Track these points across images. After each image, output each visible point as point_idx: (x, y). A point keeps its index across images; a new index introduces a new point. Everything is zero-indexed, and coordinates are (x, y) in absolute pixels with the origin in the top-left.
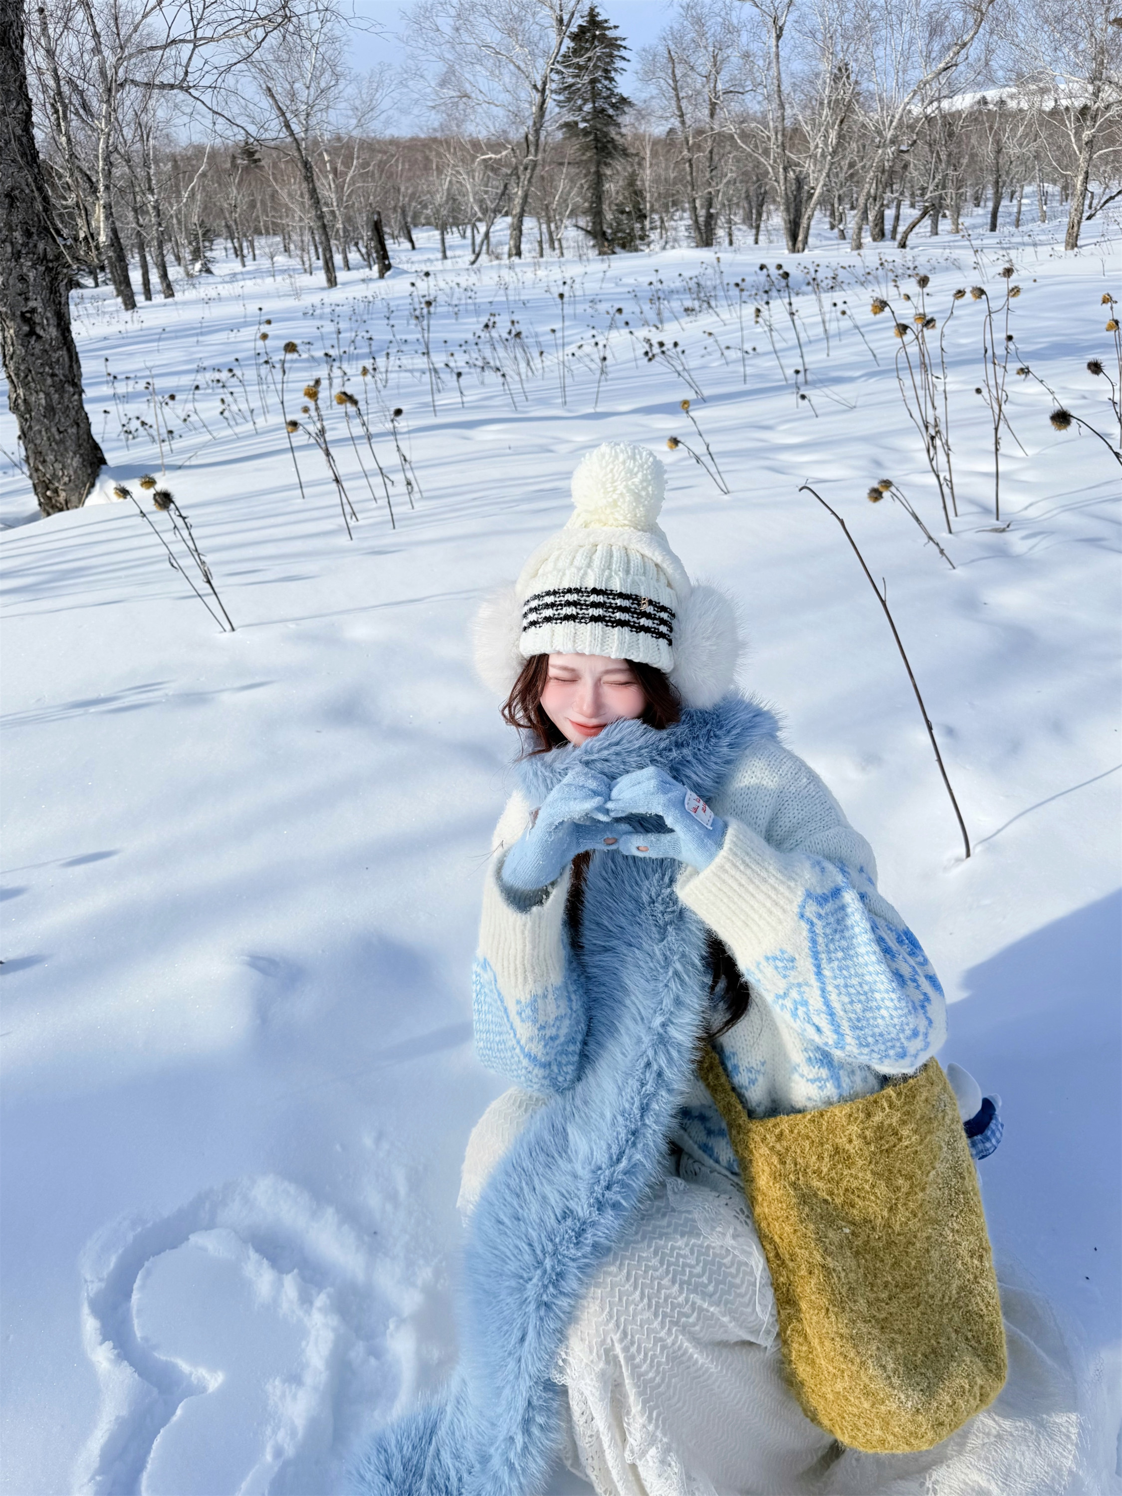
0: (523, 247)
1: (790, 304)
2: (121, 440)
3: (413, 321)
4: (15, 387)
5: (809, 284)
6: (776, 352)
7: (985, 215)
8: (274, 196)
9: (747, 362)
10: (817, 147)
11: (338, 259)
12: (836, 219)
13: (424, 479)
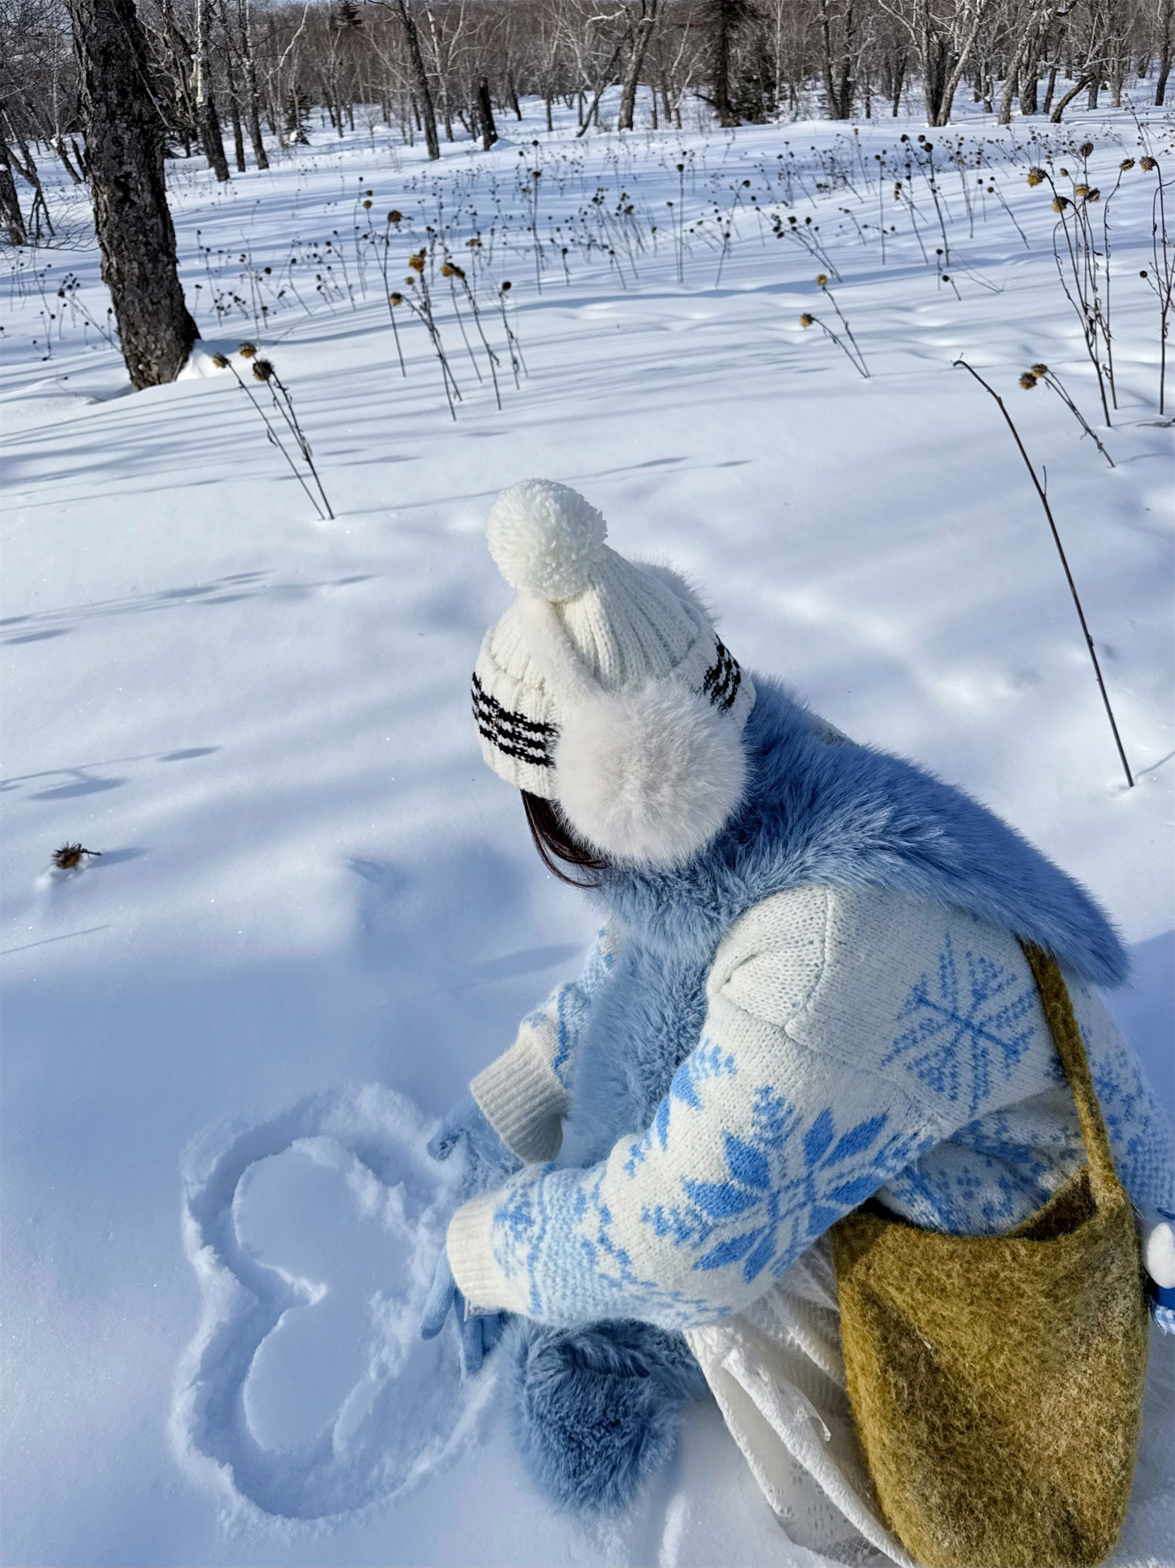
0: (635, 117)
1: (932, 180)
2: (212, 316)
3: (519, 196)
4: (108, 255)
5: (951, 159)
6: (916, 231)
7: (1150, 87)
8: (375, 60)
9: (886, 242)
10: (963, 9)
11: (441, 129)
12: (982, 90)
13: (531, 358)
